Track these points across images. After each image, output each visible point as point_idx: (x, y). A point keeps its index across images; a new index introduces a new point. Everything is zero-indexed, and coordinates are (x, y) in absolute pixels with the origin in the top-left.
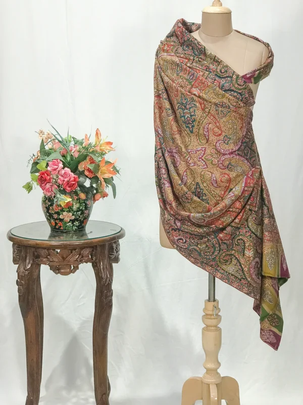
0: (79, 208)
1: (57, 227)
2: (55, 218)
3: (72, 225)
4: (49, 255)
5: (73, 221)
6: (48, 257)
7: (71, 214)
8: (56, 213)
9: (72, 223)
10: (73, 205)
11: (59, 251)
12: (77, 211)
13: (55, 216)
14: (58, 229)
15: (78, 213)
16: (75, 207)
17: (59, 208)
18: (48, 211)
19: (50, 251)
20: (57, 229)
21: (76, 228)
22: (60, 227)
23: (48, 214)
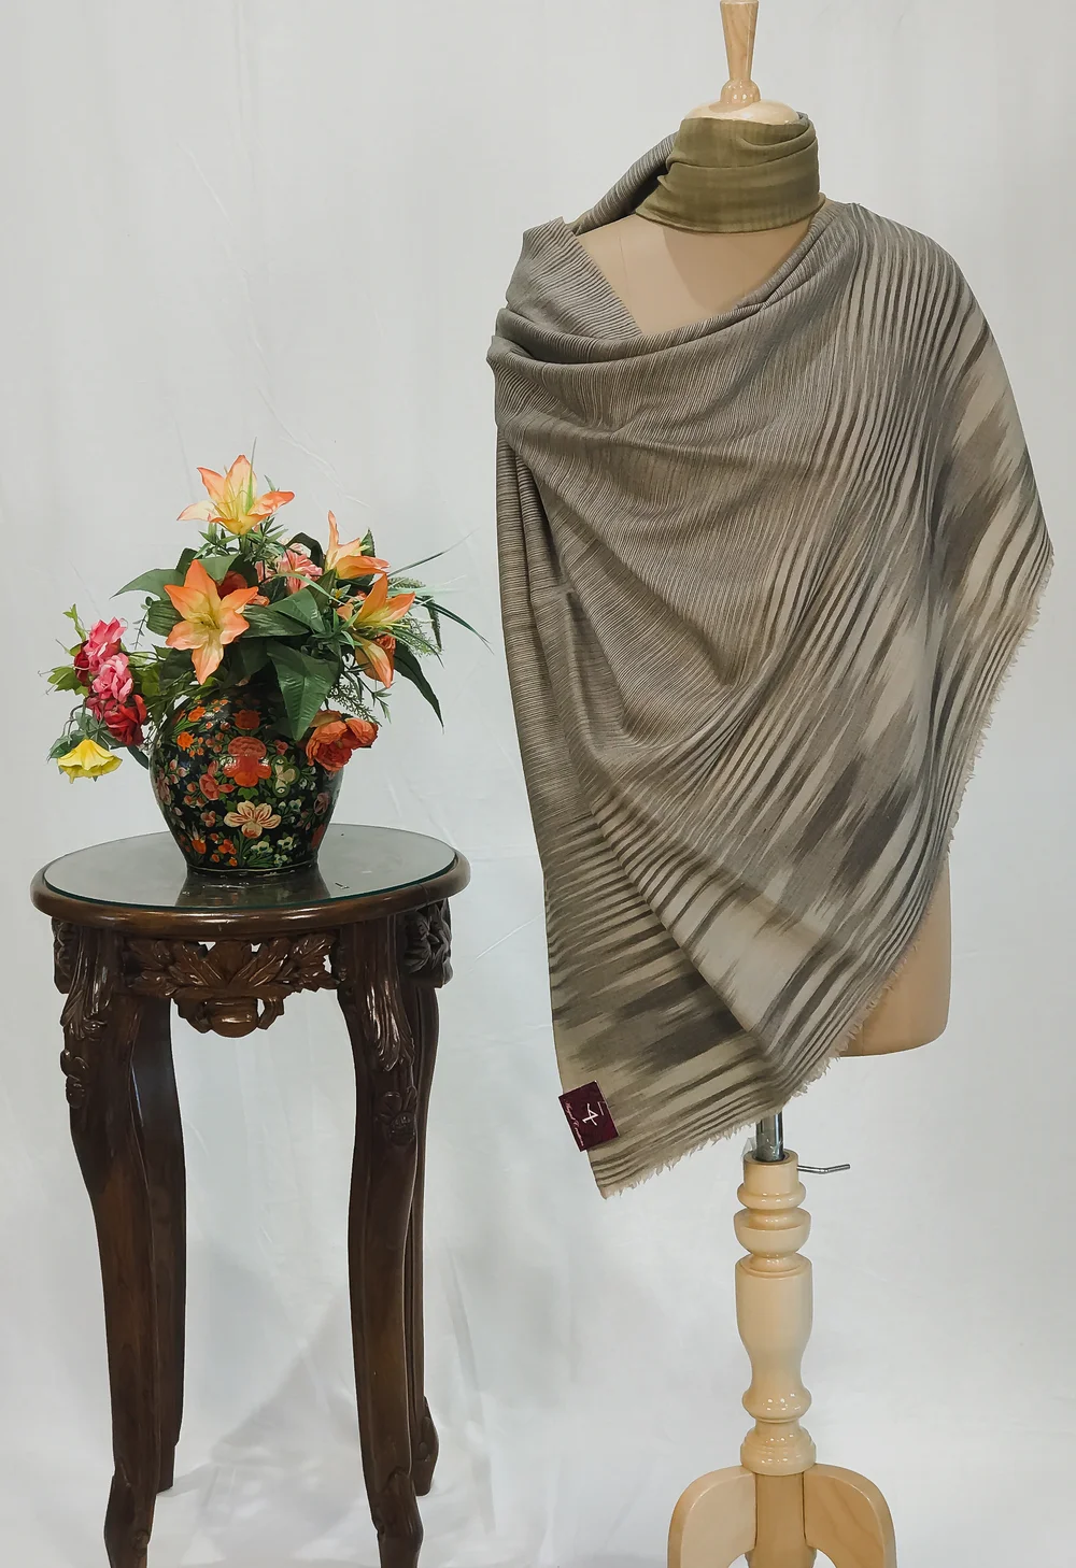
0: (294, 786)
1: (214, 858)
2: (208, 823)
3: (271, 850)
4: (173, 964)
5: (272, 835)
6: (171, 968)
7: (266, 808)
8: (209, 806)
9: (273, 843)
10: (274, 773)
11: (210, 945)
12: (288, 799)
13: (209, 819)
14: (221, 865)
15: (292, 803)
16: (280, 786)
17: (224, 789)
18: (178, 802)
19: (176, 946)
20: (215, 865)
21: (285, 858)
22: (228, 856)
23: (179, 812)
